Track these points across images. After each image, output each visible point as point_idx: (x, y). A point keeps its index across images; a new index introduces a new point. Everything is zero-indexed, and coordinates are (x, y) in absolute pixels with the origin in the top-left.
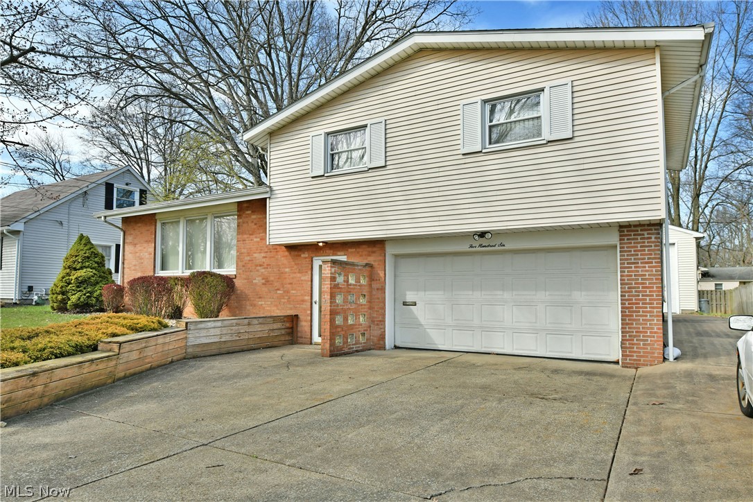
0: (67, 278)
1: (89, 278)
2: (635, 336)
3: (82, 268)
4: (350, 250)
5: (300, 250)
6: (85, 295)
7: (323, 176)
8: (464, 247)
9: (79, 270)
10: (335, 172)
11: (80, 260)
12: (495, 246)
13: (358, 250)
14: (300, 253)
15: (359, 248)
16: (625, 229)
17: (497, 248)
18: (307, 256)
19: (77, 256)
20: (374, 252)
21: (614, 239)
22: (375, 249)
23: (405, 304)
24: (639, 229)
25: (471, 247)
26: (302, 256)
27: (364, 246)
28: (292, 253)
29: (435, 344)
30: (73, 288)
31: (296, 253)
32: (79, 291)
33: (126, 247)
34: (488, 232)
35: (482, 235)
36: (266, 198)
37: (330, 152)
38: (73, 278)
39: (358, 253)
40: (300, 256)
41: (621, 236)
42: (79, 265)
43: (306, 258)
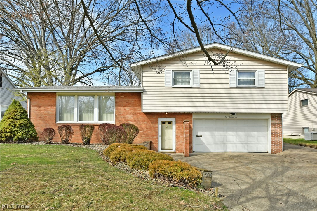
0: (13, 124)
1: (26, 124)
2: (275, 145)
3: (20, 119)
4: (177, 116)
5: (152, 115)
6: (24, 133)
7: (171, 87)
8: (224, 117)
9: (19, 119)
10: (175, 86)
11: (19, 114)
12: (234, 117)
13: (181, 116)
14: (152, 116)
15: (181, 115)
16: (273, 115)
17: (234, 118)
18: (156, 117)
19: (16, 112)
20: (188, 117)
21: (269, 117)
22: (188, 116)
23: (197, 136)
24: (277, 115)
25: (226, 117)
26: (153, 117)
27: (184, 115)
28: (148, 116)
29: (209, 150)
30: (18, 130)
31: (150, 116)
32: (21, 131)
33: (32, 107)
34: (235, 113)
35: (233, 114)
36: (141, 93)
37: (173, 78)
38: (17, 124)
39: (181, 117)
40: (152, 117)
41: (271, 116)
42: (19, 117)
43: (155, 118)
